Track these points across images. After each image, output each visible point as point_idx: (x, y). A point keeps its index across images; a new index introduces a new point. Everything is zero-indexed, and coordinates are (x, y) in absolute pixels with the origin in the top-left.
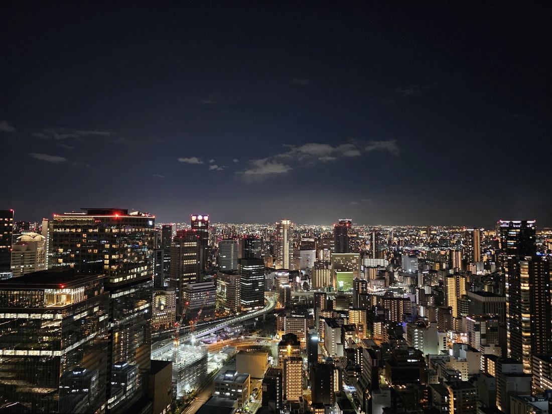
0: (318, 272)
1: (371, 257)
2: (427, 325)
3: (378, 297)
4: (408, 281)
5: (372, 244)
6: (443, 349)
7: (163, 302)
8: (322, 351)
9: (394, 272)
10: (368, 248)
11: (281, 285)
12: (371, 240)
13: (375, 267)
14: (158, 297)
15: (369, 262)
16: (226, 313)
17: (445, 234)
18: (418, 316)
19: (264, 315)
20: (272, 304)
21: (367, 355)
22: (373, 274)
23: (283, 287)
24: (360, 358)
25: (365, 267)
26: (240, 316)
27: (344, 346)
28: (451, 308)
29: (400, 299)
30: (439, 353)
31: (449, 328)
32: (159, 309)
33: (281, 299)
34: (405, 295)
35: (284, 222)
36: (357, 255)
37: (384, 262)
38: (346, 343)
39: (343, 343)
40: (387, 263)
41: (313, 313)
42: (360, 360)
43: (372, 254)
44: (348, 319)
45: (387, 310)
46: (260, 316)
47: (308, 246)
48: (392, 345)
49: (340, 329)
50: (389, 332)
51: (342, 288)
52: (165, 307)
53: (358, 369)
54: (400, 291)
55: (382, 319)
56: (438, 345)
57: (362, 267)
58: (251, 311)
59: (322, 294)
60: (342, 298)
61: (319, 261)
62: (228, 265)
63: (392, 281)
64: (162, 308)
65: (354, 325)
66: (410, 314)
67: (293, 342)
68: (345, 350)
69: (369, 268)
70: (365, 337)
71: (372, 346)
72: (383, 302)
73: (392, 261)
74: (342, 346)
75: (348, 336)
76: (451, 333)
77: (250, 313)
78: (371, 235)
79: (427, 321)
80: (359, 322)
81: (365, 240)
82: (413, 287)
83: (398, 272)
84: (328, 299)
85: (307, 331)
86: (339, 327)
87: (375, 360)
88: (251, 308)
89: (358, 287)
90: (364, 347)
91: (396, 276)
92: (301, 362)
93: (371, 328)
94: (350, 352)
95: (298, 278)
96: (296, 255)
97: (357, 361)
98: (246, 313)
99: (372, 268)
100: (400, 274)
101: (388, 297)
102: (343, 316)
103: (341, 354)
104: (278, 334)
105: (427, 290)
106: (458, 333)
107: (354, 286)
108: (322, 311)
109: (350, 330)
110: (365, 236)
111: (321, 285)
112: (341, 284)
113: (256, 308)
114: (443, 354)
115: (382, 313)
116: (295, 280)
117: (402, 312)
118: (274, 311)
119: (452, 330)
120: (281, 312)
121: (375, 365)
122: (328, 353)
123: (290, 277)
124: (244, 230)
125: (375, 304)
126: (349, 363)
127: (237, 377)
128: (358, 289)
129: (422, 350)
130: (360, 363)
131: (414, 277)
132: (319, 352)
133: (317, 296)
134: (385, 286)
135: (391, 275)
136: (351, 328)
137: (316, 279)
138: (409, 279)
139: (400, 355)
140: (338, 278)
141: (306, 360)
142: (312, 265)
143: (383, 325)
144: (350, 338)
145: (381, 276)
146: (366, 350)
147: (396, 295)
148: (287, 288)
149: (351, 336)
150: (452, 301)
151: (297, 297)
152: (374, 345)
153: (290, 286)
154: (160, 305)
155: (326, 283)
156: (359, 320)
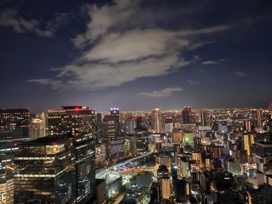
0: (175, 134)
1: (202, 125)
2: (234, 160)
3: (207, 146)
4: (223, 138)
5: (202, 119)
6: (243, 172)
7: (99, 151)
8: (179, 173)
9: (214, 133)
10: (200, 121)
11: (156, 141)
12: (201, 117)
13: (204, 131)
14: (97, 148)
15: (200, 128)
16: (130, 155)
17: (241, 112)
18: (229, 155)
19: (149, 156)
20: (152, 151)
21: (203, 175)
22: (204, 134)
23: (157, 142)
24: (200, 177)
25: (199, 131)
26: (137, 156)
27: (191, 171)
28: (246, 151)
29: (218, 147)
30: (242, 174)
31: (246, 161)
32: (98, 153)
33: (157, 148)
34: (221, 145)
35: (156, 109)
36: (195, 125)
37: (209, 128)
38: (191, 170)
39: (190, 169)
40: (210, 128)
41: (173, 155)
42: (200, 178)
43: (202, 124)
44: (192, 157)
45: (212, 152)
46: (147, 157)
47: (169, 121)
48: (216, 170)
49: (188, 162)
50: (214, 164)
51: (188, 141)
52: (101, 153)
53: (199, 183)
54: (218, 143)
55: (210, 157)
56: (241, 170)
57: (197, 131)
58: (142, 154)
59: (177, 145)
60: (188, 147)
61: (175, 129)
62: (130, 132)
63: (214, 138)
64: (99, 153)
65: (195, 160)
66: (224, 154)
67: (164, 169)
68: (191, 173)
69: (201, 131)
70: (201, 167)
71: (205, 171)
72: (210, 149)
73: (213, 127)
74: (190, 171)
75: (193, 166)
76: (247, 164)
77: (142, 155)
78: (201, 114)
79: (234, 158)
80: (198, 159)
81: (198, 117)
82: (225, 140)
83: (216, 133)
84: (180, 147)
85: (171, 164)
86: (187, 162)
87: (208, 178)
88: (142, 153)
89: (196, 141)
90: (201, 172)
91: (216, 135)
92: (169, 179)
93: (204, 162)
94: (194, 174)
95: (165, 137)
96: (163, 126)
97: (198, 179)
98: (140, 155)
99: (203, 131)
100: (218, 134)
101: (212, 146)
102: (189, 156)
103: (189, 175)
104: (156, 166)
105: (233, 142)
106: (251, 164)
107: (194, 141)
108: (178, 154)
109: (193, 163)
110: (198, 115)
111: (177, 140)
112: (187, 140)
113: (144, 152)
114: (243, 175)
115: (209, 154)
116: (163, 138)
117: (220, 154)
118: (154, 154)
119: (248, 162)
120: (157, 154)
121: (208, 181)
122: (182, 175)
123: (161, 137)
124: (136, 114)
125: (205, 149)
126: (194, 180)
127: (137, 187)
128: (196, 142)
129: (232, 173)
130: (200, 179)
131: (225, 136)
132: (178, 175)
133: (175, 146)
134: (210, 140)
135: (213, 134)
136: (193, 162)
137: (174, 137)
138: (223, 136)
139: (221, 175)
140: (185, 137)
141: (171, 178)
142: (171, 131)
143: (210, 160)
144: (194, 167)
145: (208, 135)
146: (202, 173)
147: (216, 144)
148: (160, 142)
149: (194, 166)
150: (247, 147)
151: (165, 147)
152: (206, 170)
153: (161, 141)
154: (98, 152)
155: (179, 139)
156: (198, 158)
